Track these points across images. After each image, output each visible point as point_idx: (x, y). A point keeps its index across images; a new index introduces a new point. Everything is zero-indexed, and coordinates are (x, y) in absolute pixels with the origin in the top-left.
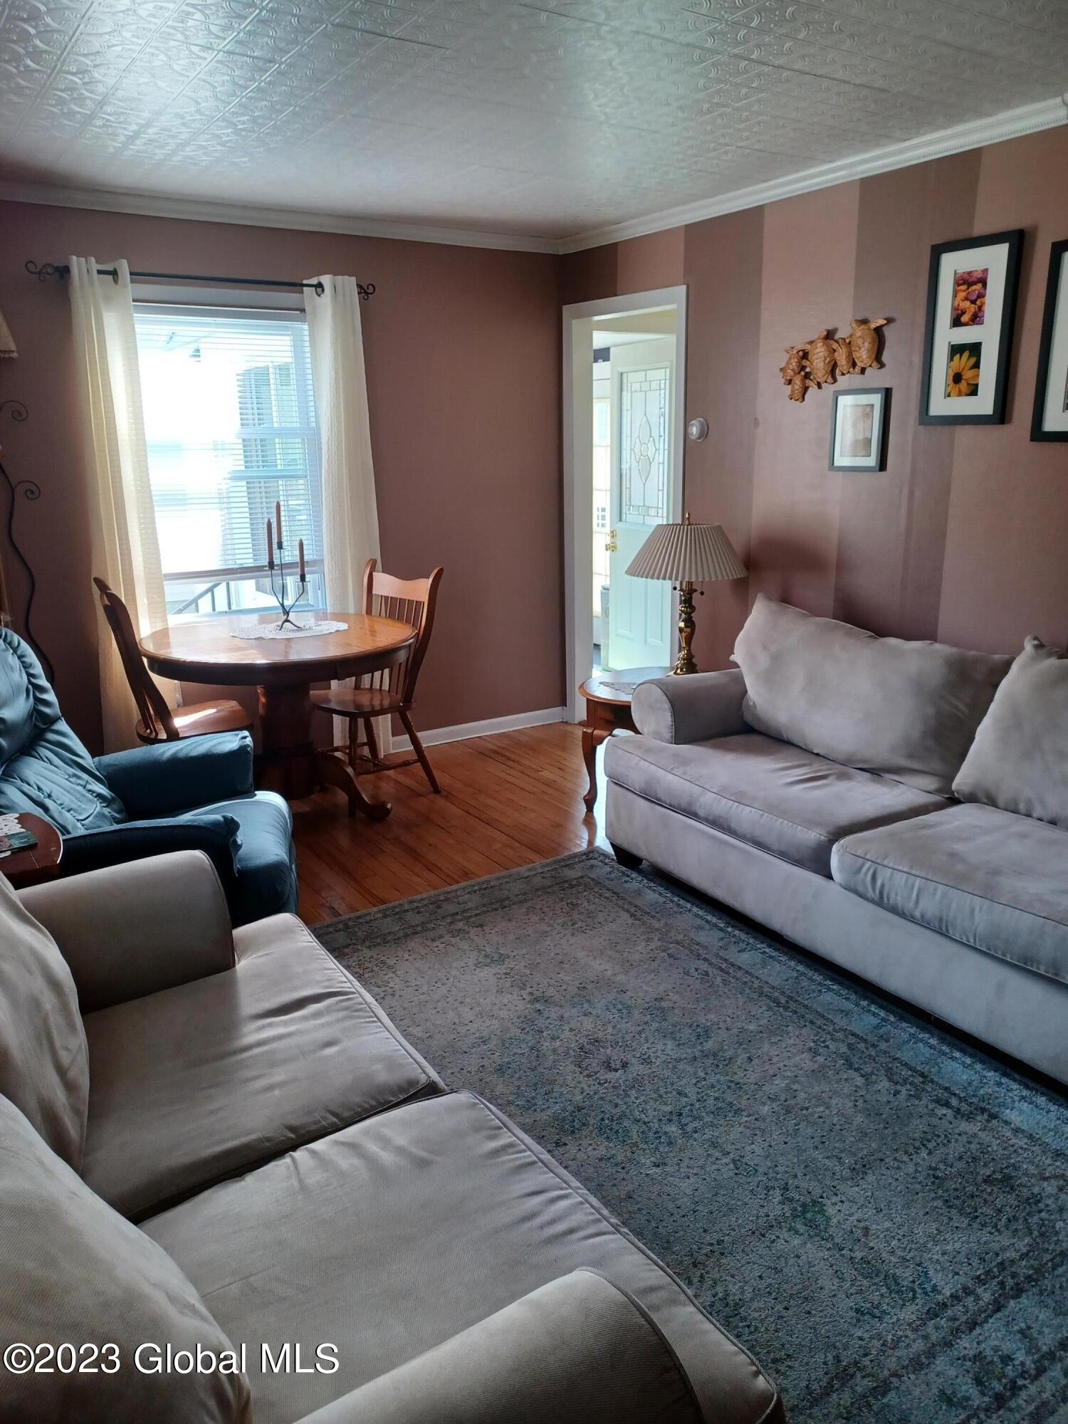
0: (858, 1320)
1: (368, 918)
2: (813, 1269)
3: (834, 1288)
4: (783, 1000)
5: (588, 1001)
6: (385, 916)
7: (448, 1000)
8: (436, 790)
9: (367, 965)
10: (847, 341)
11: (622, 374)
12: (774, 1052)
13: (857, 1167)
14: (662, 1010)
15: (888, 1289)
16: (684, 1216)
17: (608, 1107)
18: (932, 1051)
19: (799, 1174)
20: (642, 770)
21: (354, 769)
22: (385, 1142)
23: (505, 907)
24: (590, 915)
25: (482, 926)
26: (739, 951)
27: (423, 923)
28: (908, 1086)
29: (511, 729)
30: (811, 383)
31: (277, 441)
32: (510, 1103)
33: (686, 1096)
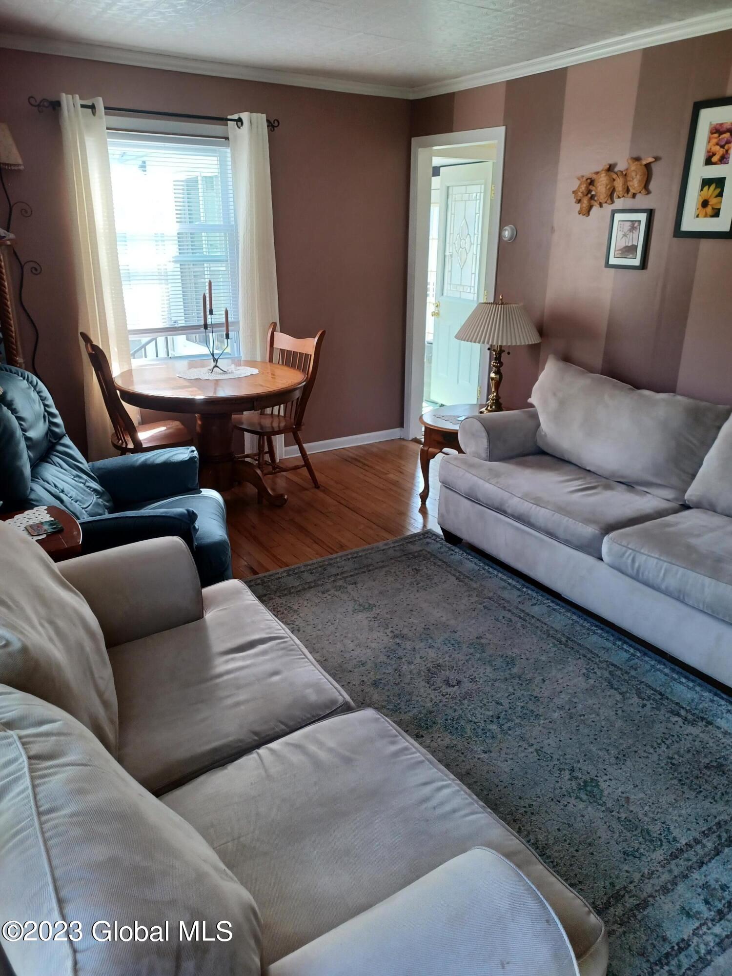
0: (625, 860)
1: (277, 576)
2: (593, 825)
3: (608, 837)
4: (564, 640)
5: (432, 638)
6: (289, 575)
7: (336, 635)
8: (317, 485)
9: (279, 609)
10: (624, 173)
11: (448, 187)
12: (559, 676)
13: (620, 756)
14: (482, 645)
15: (644, 838)
16: (505, 787)
17: (449, 711)
18: (666, 677)
19: (581, 761)
20: (467, 479)
21: (262, 471)
22: (320, 744)
23: (370, 571)
24: (429, 578)
25: (355, 583)
26: (532, 605)
27: (315, 581)
28: (651, 701)
29: (366, 443)
30: (595, 203)
31: (203, 234)
32: (384, 707)
33: (502, 705)
